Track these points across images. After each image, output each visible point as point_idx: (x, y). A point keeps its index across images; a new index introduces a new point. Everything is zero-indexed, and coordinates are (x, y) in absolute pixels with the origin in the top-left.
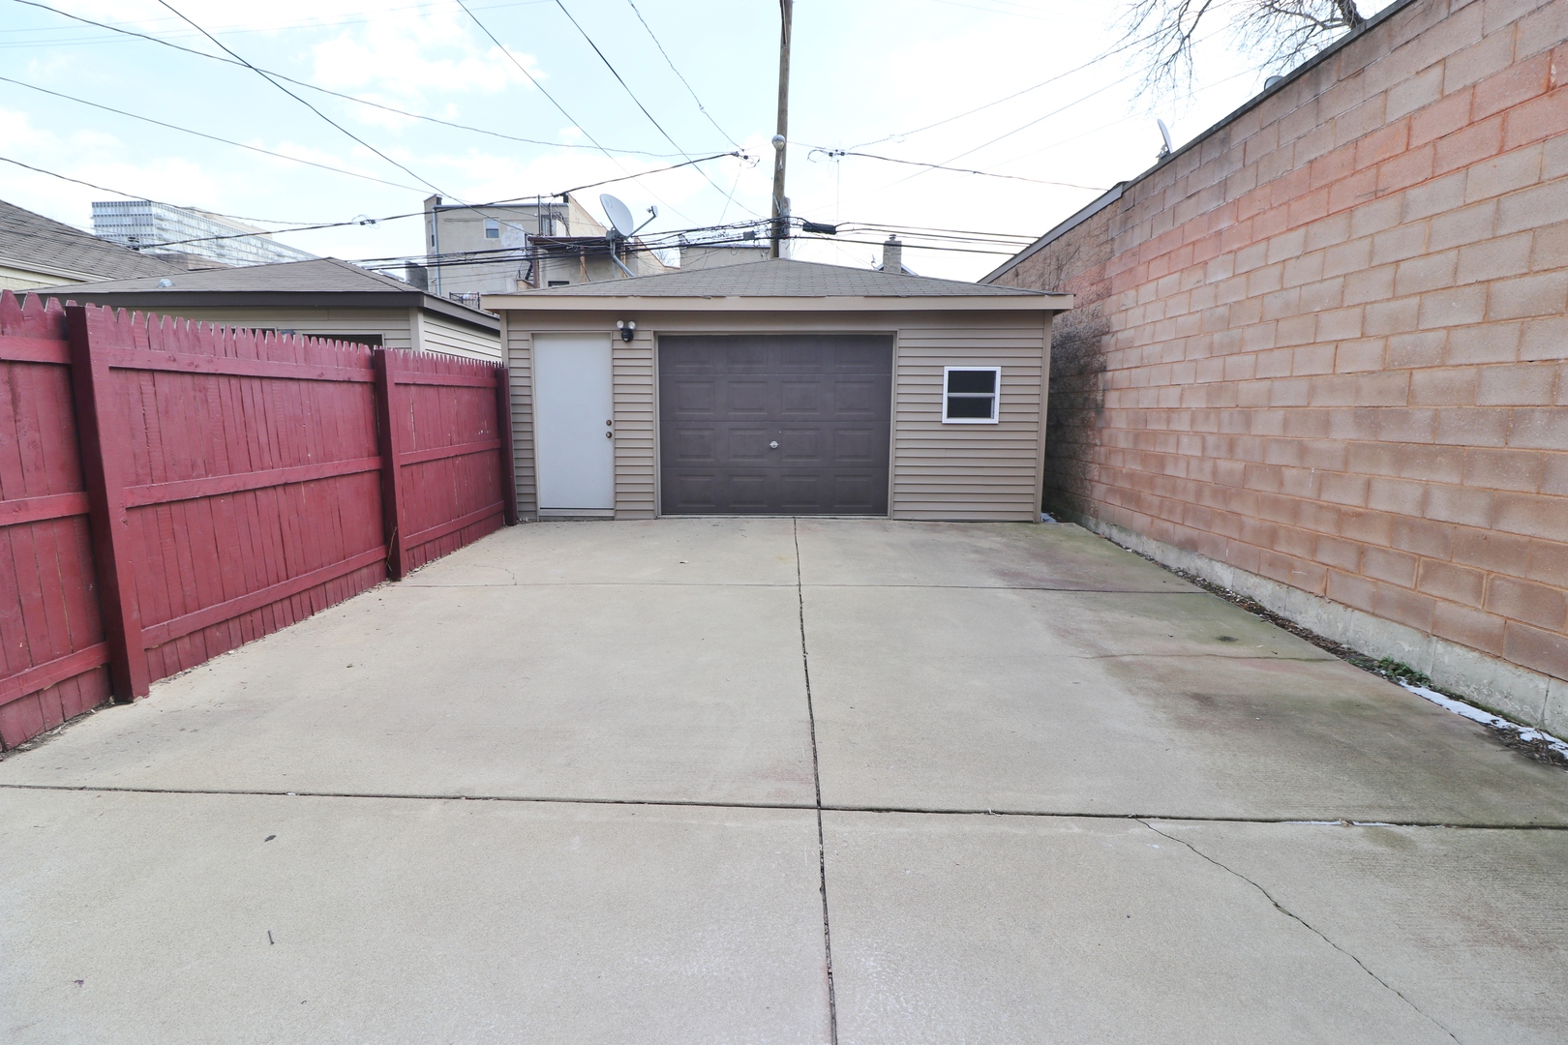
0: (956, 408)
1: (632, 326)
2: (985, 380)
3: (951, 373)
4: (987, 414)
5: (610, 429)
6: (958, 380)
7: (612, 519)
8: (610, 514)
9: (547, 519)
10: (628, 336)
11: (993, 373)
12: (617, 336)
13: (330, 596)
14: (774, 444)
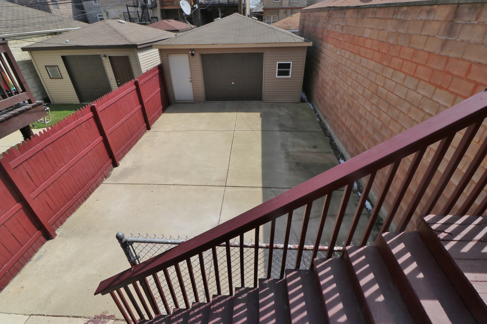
0: (280, 73)
1: (193, 52)
2: (288, 66)
3: (279, 64)
4: (288, 75)
5: (191, 80)
6: (280, 66)
7: (194, 103)
8: (193, 102)
9: (178, 103)
10: (193, 55)
11: (290, 64)
12: (190, 55)
13: (139, 137)
14: (233, 83)
